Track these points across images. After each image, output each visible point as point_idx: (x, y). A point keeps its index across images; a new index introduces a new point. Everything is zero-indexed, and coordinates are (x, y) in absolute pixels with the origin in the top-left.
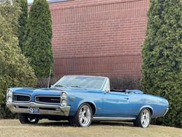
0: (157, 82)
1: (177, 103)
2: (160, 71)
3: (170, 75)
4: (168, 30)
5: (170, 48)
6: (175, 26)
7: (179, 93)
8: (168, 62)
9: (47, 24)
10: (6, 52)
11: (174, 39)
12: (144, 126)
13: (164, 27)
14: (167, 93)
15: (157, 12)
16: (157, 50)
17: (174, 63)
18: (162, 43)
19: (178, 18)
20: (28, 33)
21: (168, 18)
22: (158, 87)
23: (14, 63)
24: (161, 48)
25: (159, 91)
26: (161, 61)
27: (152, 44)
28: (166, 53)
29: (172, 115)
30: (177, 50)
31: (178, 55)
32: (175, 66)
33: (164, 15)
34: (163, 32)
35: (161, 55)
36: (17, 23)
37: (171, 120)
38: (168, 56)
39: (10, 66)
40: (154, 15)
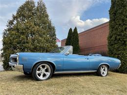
2: (116, 46)
3: (121, 48)
5: (120, 35)
8: (120, 41)
11: (122, 31)
12: (103, 75)
14: (120, 56)
17: (123, 42)
21: (118, 22)
24: (116, 36)
25: (116, 56)
26: (116, 42)
30: (124, 35)
33: (116, 21)
34: (116, 28)
37: (124, 70)
38: (119, 39)
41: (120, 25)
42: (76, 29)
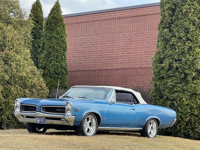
0: (166, 93)
1: (185, 114)
2: (170, 83)
3: (179, 87)
4: (178, 42)
5: (179, 60)
6: (184, 39)
7: (188, 105)
8: (177, 74)
9: (62, 37)
10: (17, 64)
11: (183, 52)
13: (174, 40)
14: (176, 104)
15: (167, 26)
16: (166, 62)
17: (183, 75)
18: (171, 55)
19: (187, 31)
20: (43, 46)
21: (178, 31)
22: (168, 99)
23: (25, 74)
24: (170, 61)
25: (169, 103)
27: (162, 57)
28: (175, 65)
29: (181, 126)
30: (186, 63)
31: (187, 67)
32: (185, 78)
33: (174, 28)
34: (173, 45)
35: (171, 67)
36: (29, 36)
37: (180, 131)
38: (177, 69)
39: (21, 78)
40: (164, 28)
41: (180, 38)
42: (56, 9)
